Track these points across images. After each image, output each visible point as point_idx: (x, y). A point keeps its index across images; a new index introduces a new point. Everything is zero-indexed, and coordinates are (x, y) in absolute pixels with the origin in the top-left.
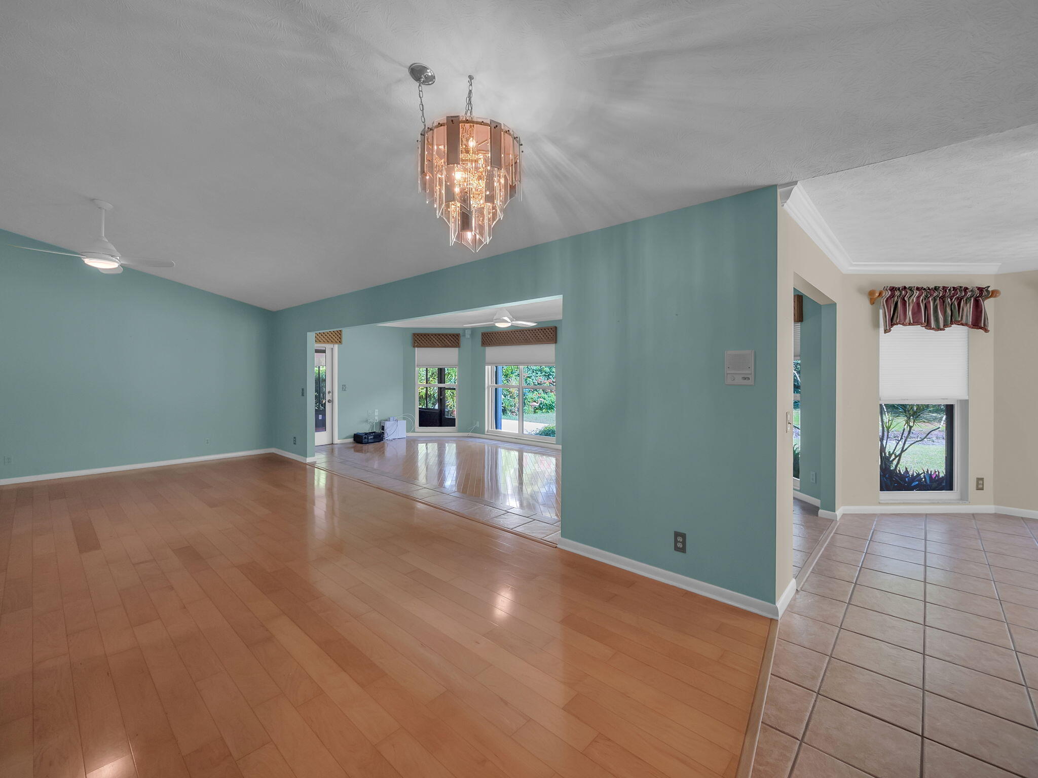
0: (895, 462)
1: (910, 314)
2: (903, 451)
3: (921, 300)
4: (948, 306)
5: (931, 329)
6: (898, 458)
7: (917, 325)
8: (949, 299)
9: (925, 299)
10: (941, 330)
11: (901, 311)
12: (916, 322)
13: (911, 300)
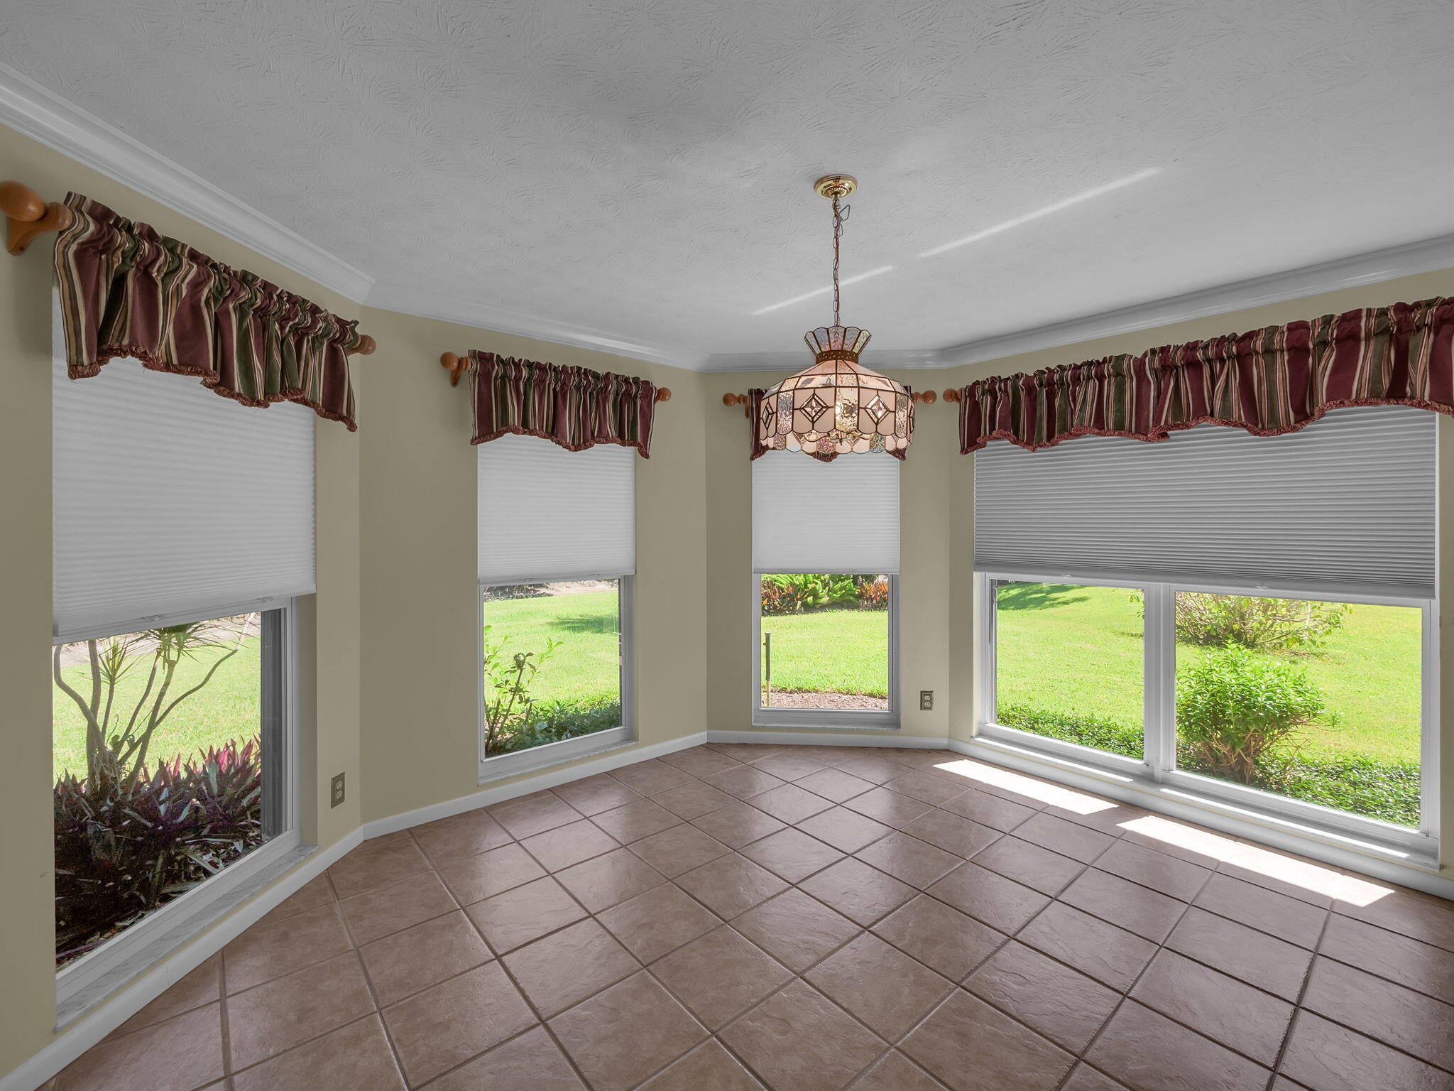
0: (133, 759)
1: (168, 333)
2: (153, 724)
3: (203, 299)
4: (274, 342)
5: (232, 395)
6: (139, 748)
7: (190, 373)
8: (277, 326)
9: (216, 300)
10: (259, 404)
11: (138, 309)
12: (187, 363)
13: (171, 288)
